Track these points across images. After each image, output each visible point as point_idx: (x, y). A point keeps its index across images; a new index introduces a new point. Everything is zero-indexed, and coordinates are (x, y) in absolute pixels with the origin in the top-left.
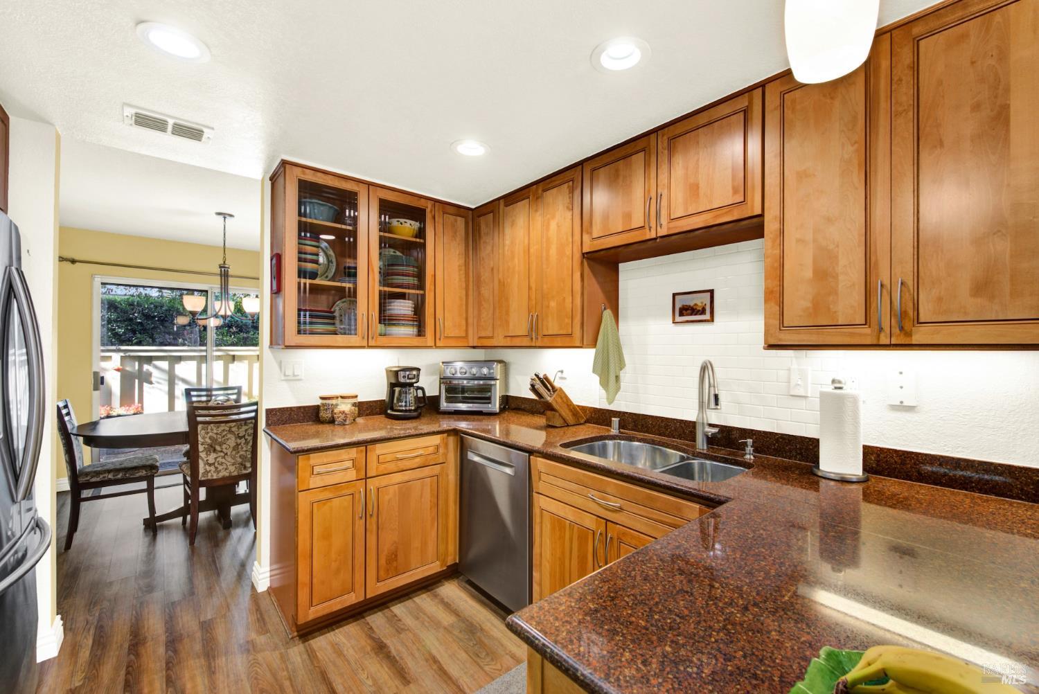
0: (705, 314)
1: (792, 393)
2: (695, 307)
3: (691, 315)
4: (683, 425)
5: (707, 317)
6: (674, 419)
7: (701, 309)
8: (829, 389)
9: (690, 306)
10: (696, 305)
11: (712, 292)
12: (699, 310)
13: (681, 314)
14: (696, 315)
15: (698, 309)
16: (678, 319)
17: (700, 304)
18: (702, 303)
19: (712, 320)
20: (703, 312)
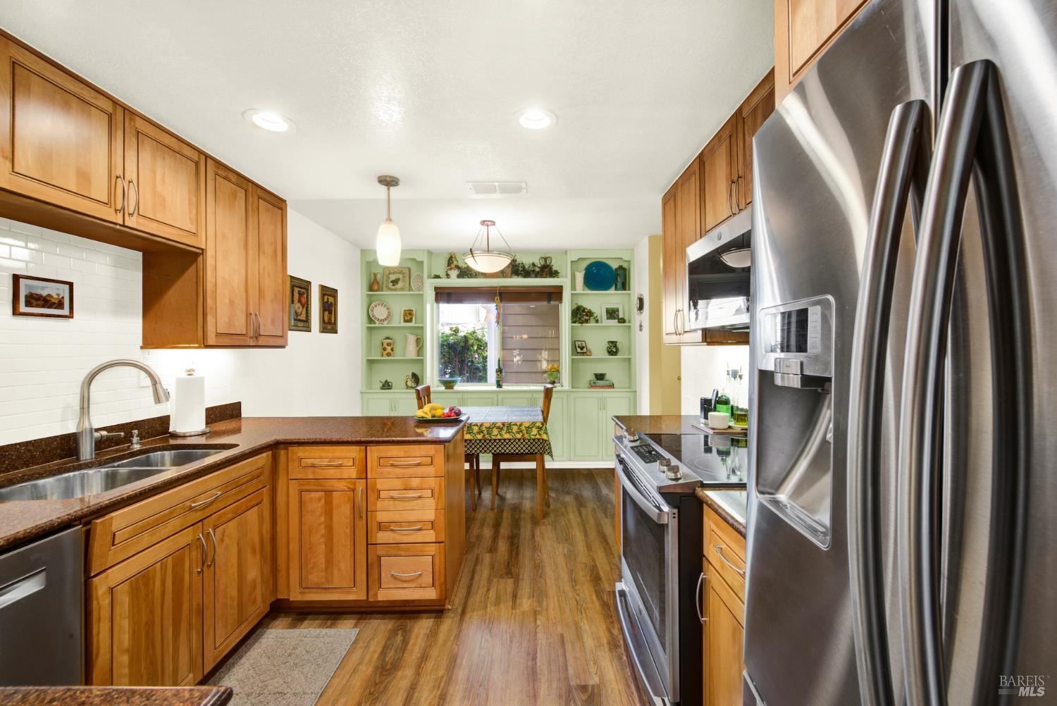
0: (63, 308)
1: (142, 385)
2: (48, 299)
3: (43, 306)
4: (31, 448)
5: (66, 312)
6: (16, 444)
7: (57, 302)
8: (184, 375)
9: (41, 296)
10: (49, 295)
11: (71, 285)
12: (54, 303)
13: (28, 304)
14: (49, 307)
15: (53, 301)
16: (23, 308)
17: (55, 296)
18: (58, 295)
19: (71, 316)
20: (60, 305)
